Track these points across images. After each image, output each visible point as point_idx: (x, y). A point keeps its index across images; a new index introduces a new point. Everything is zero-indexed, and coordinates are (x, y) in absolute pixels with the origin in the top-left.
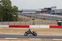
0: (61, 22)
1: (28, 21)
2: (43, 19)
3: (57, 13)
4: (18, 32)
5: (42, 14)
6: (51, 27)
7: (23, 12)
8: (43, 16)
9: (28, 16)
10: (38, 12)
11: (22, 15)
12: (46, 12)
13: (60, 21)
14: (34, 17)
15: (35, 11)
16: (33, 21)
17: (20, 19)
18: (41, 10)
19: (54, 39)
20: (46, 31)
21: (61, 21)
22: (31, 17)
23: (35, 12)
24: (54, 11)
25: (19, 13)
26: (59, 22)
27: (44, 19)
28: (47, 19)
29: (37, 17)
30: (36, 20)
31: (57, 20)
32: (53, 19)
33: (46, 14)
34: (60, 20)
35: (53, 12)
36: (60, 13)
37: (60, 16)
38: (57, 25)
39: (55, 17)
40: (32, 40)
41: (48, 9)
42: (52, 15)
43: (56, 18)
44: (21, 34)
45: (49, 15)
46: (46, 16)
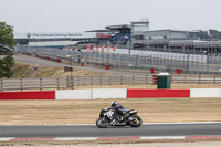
0: (167, 74)
1: (50, 74)
2: (103, 65)
3: (152, 42)
4: (16, 117)
5: (100, 49)
7: (31, 44)
8: (103, 56)
9: (48, 59)
10: (83, 42)
11: (28, 54)
12: (113, 41)
14: (70, 59)
15: (74, 40)
16: (68, 73)
17: (20, 68)
18: (94, 35)
19: (143, 138)
21: (167, 71)
22: (59, 61)
23: (74, 43)
24: (141, 37)
25: (17, 48)
26: (161, 74)
27: (108, 67)
28: (117, 66)
29: (82, 60)
30: (79, 71)
31: (152, 70)
32: (138, 64)
33: (111, 49)
34: (163, 67)
36: (161, 42)
38: (155, 87)
39: (144, 59)
40: (67, 143)
41: (118, 29)
42: (135, 52)
43: (149, 60)
44: (24, 124)
45: (124, 51)
46: (114, 56)
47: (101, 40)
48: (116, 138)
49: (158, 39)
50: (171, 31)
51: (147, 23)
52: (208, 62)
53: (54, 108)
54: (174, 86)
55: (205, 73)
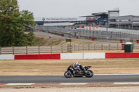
0: (130, 43)
1: (57, 43)
2: (90, 37)
3: (121, 23)
4: (36, 70)
5: (88, 28)
6: (108, 56)
7: (45, 25)
8: (90, 31)
9: (56, 34)
10: (78, 23)
11: (43, 31)
12: (96, 23)
13: (128, 41)
14: (69, 34)
15: (72, 22)
16: (69, 43)
17: (38, 40)
18: (84, 19)
19: (115, 83)
20: (97, 66)
21: (131, 41)
22: (63, 35)
23: (72, 24)
24: (114, 20)
25: (36, 27)
26: (127, 43)
27: (93, 39)
28: (99, 39)
29: (77, 35)
30: (75, 42)
32: (112, 37)
33: (95, 28)
34: (128, 39)
35: (113, 23)
36: (127, 23)
39: (117, 34)
40: (68, 86)
41: (100, 15)
43: (120, 35)
45: (104, 29)
46: (97, 32)
47: (89, 22)
48: (99, 83)
49: (125, 21)
50: (133, 16)
51: (118, 11)
53: (59, 64)
54: (135, 51)
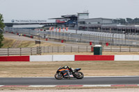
0: (100, 46)
2: (59, 40)
3: (90, 26)
4: (5, 72)
5: (58, 30)
7: (14, 26)
8: (59, 33)
10: (47, 26)
11: (12, 33)
12: (66, 25)
13: (97, 44)
14: (39, 36)
15: (42, 24)
16: (38, 45)
17: (7, 42)
18: (54, 21)
19: (85, 86)
21: (100, 44)
22: (32, 37)
23: (41, 26)
25: (5, 28)
26: (96, 46)
27: (63, 41)
28: (69, 41)
29: (47, 37)
30: (44, 44)
31: (91, 43)
32: (82, 39)
33: (65, 30)
34: (98, 41)
36: (96, 26)
37: (98, 33)
38: (92, 54)
39: (86, 36)
40: (37, 89)
41: (69, 17)
42: (80, 32)
43: (90, 37)
44: (10, 77)
45: (73, 31)
46: (67, 34)
47: (58, 24)
48: (68, 86)
49: (94, 24)
50: (103, 19)
51: (88, 14)
52: (126, 38)
53: (29, 67)
54: (104, 53)
55: (124, 45)
